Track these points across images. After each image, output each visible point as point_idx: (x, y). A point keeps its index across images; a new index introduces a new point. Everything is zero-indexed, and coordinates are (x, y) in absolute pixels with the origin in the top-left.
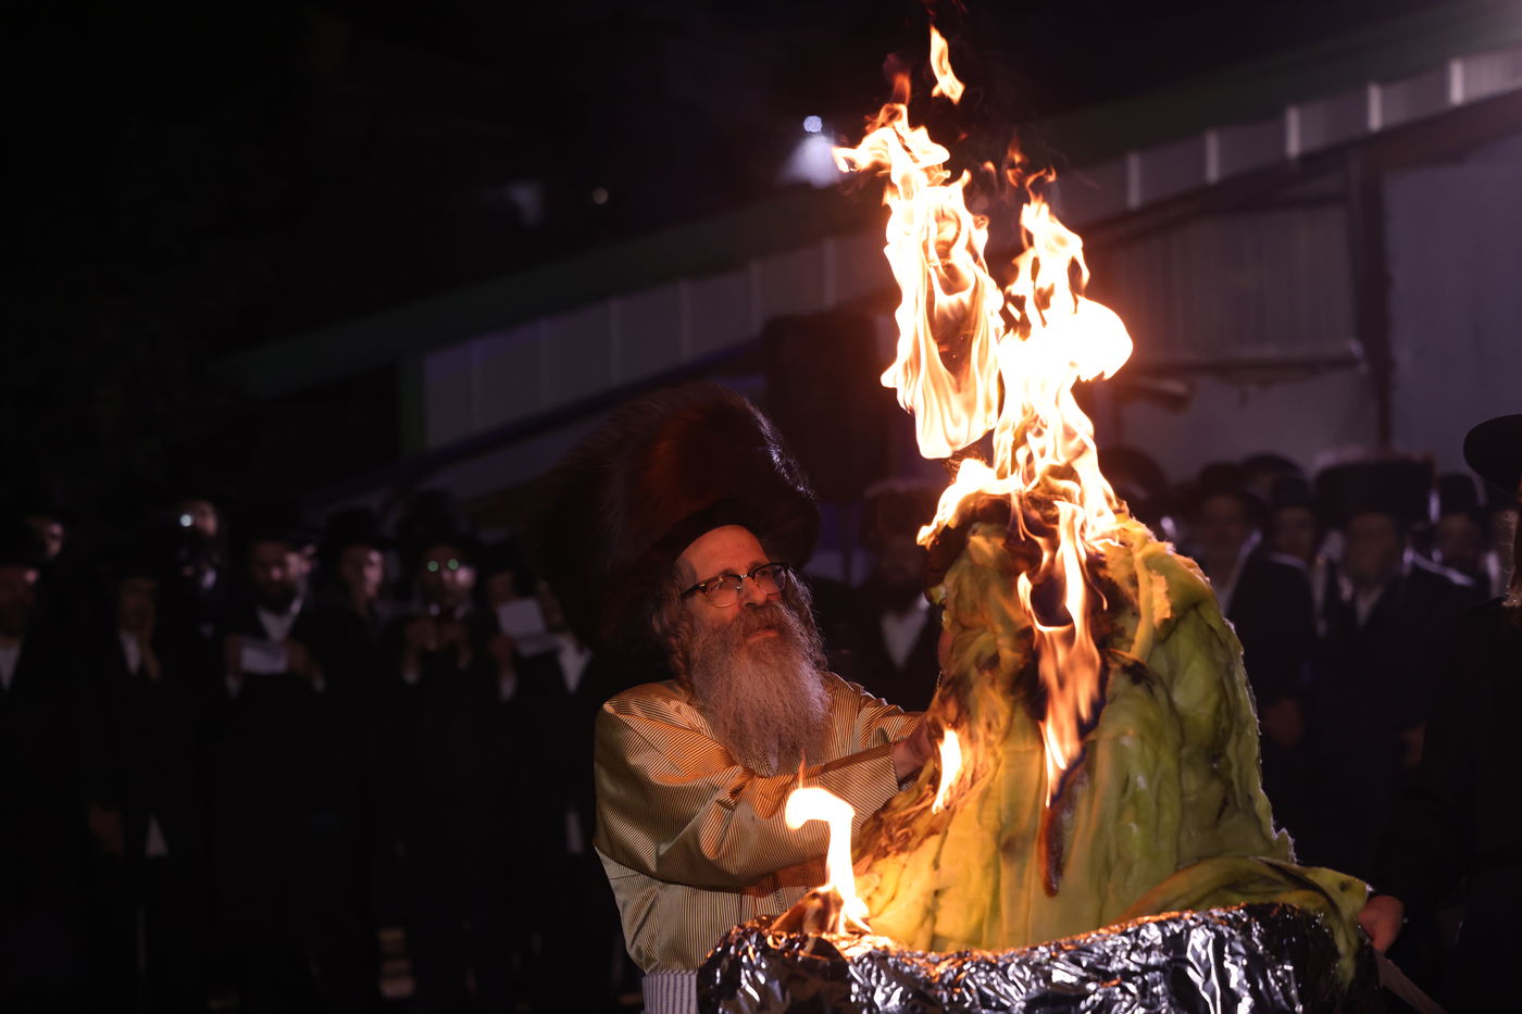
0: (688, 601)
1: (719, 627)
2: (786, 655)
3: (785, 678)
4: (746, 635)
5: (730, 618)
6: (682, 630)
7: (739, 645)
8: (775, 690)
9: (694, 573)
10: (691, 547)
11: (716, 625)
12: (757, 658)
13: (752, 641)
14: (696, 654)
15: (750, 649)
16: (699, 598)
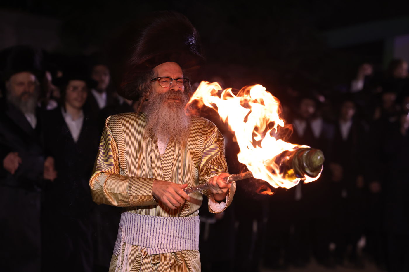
0: (153, 83)
1: (160, 93)
2: (180, 109)
3: (177, 116)
4: (169, 99)
5: (165, 92)
6: (148, 91)
7: (165, 101)
8: (172, 118)
9: (158, 75)
10: (159, 66)
11: (160, 92)
12: (170, 107)
13: (169, 101)
14: (151, 100)
15: (169, 103)
16: (157, 82)
